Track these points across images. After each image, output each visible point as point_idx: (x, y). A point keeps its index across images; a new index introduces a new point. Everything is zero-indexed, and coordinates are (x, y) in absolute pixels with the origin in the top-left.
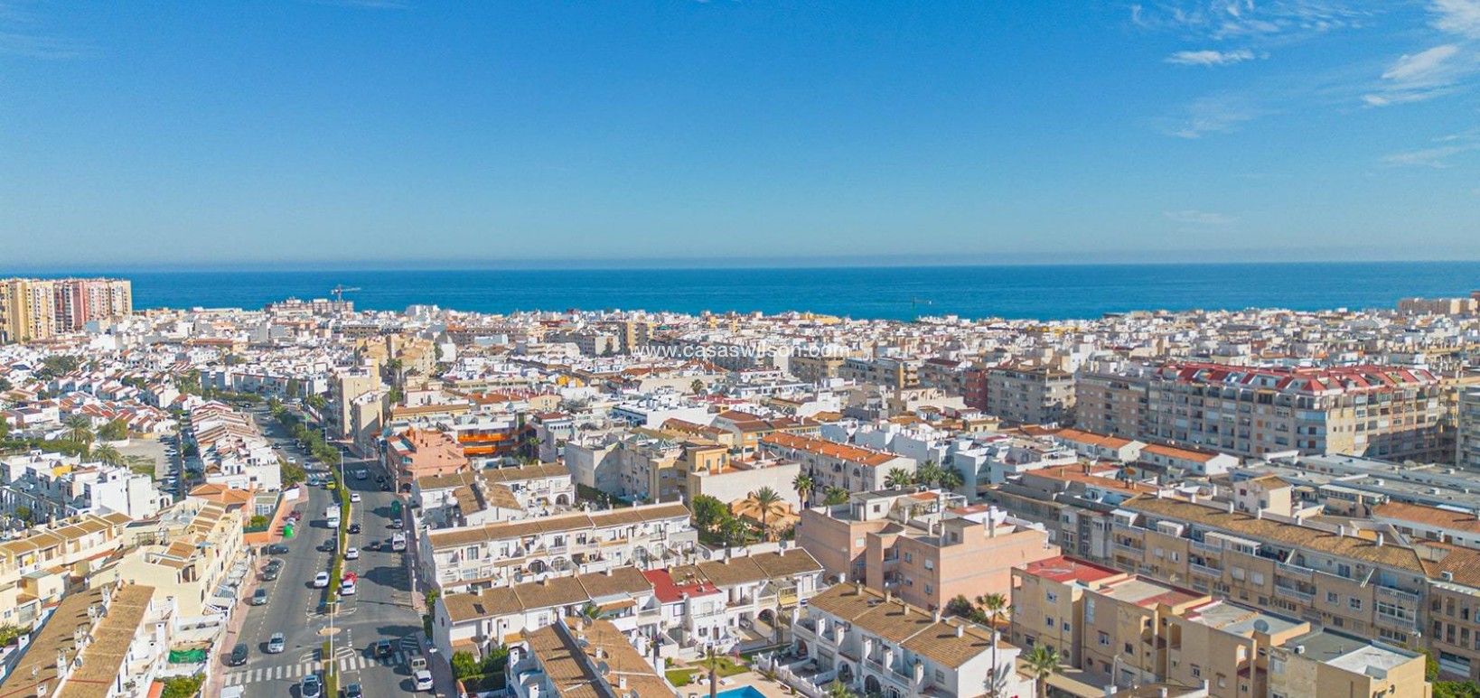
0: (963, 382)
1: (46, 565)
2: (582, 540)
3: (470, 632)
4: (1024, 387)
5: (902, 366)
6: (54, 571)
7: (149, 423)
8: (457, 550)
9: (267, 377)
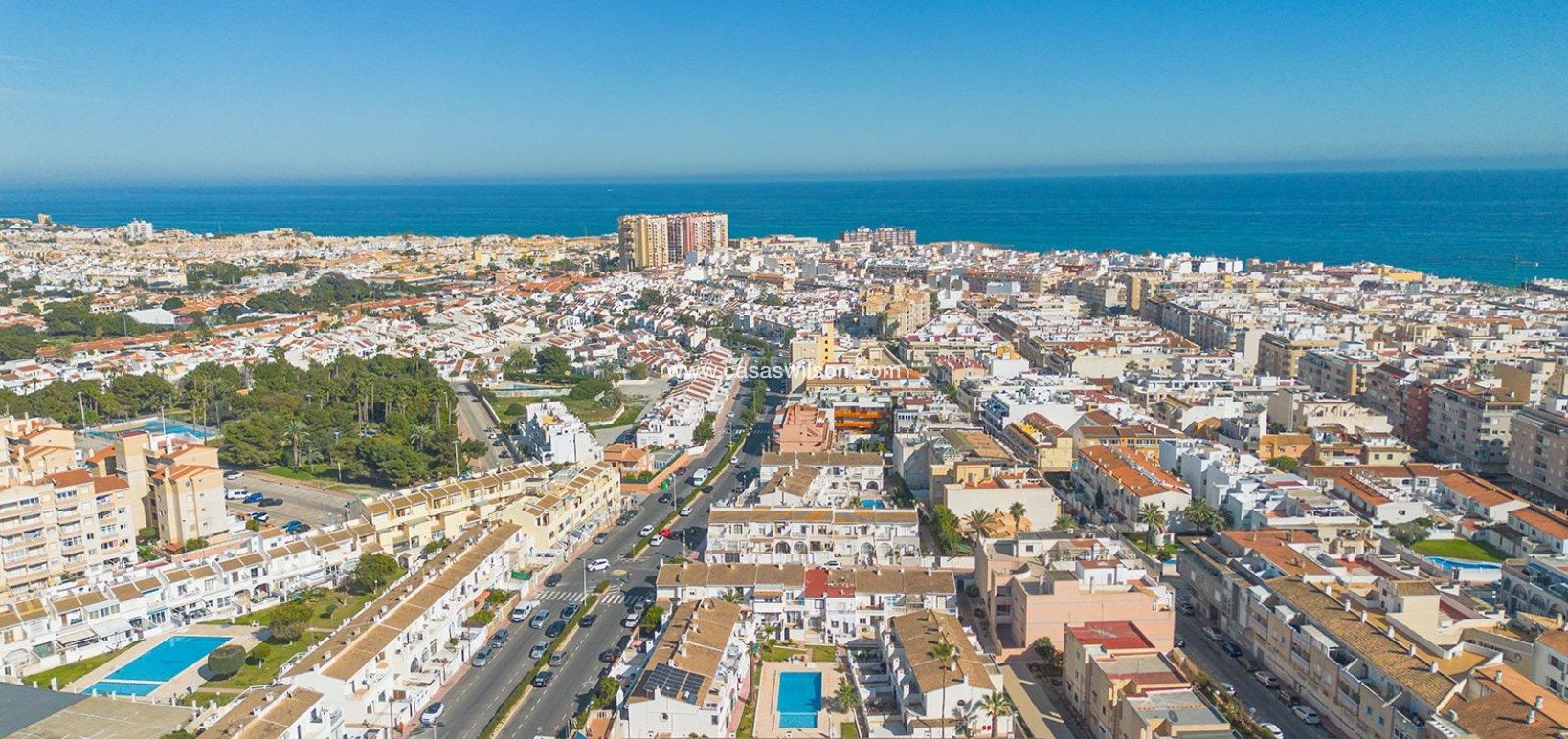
0: (1406, 396)
1: (489, 497)
2: (822, 531)
3: (670, 594)
4: (1464, 414)
5: (1355, 368)
6: (492, 502)
7: (665, 365)
8: (727, 526)
9: (776, 324)
